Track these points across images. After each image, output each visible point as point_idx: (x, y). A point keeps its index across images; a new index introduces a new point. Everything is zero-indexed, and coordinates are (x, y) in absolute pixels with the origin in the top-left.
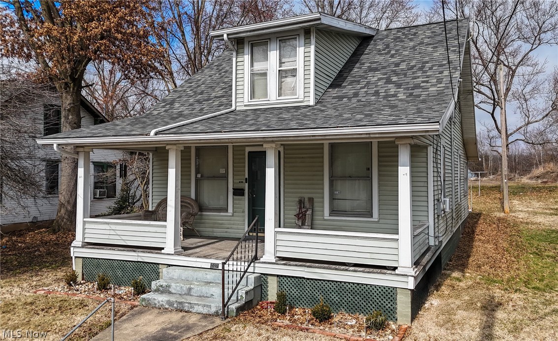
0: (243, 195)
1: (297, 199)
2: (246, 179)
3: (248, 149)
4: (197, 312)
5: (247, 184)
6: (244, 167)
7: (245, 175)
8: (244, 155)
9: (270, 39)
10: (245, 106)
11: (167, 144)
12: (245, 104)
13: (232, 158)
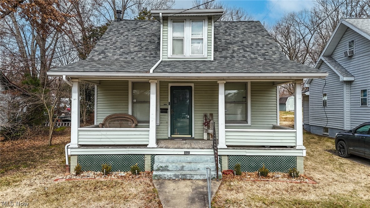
0: (167, 112)
1: (203, 115)
2: (169, 103)
3: (170, 85)
4: (197, 179)
5: (169, 106)
6: (168, 95)
7: (168, 100)
8: (168, 88)
9: (185, 19)
10: (169, 58)
11: (150, 79)
12: (168, 57)
13: (159, 90)
